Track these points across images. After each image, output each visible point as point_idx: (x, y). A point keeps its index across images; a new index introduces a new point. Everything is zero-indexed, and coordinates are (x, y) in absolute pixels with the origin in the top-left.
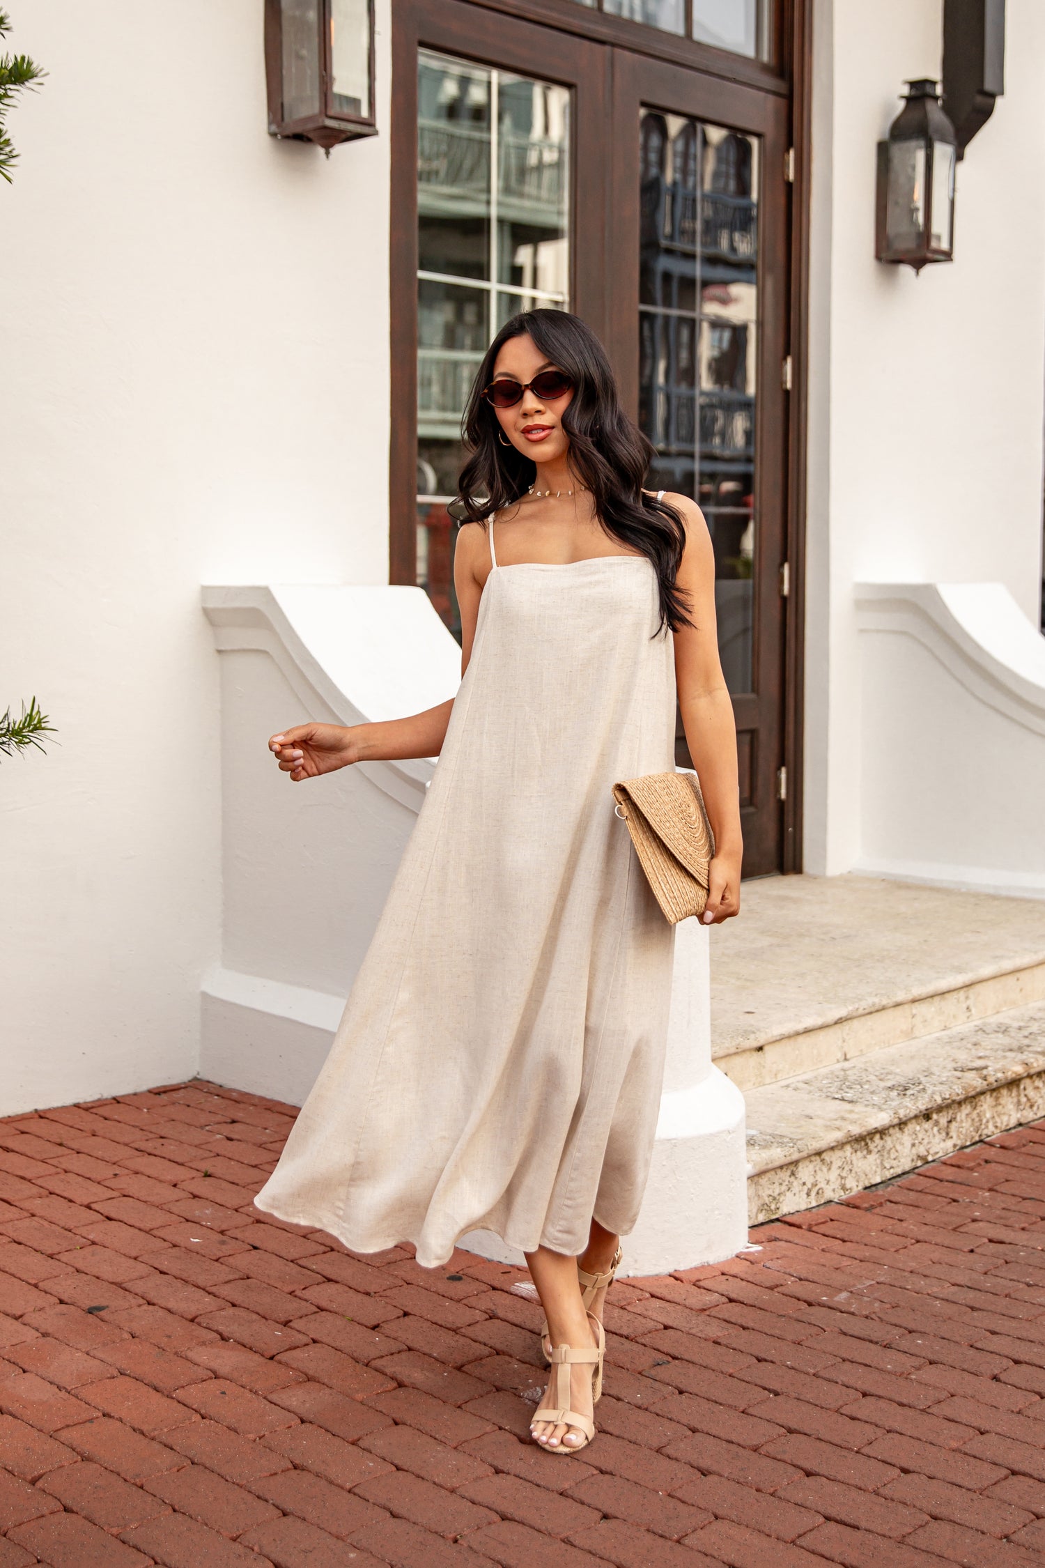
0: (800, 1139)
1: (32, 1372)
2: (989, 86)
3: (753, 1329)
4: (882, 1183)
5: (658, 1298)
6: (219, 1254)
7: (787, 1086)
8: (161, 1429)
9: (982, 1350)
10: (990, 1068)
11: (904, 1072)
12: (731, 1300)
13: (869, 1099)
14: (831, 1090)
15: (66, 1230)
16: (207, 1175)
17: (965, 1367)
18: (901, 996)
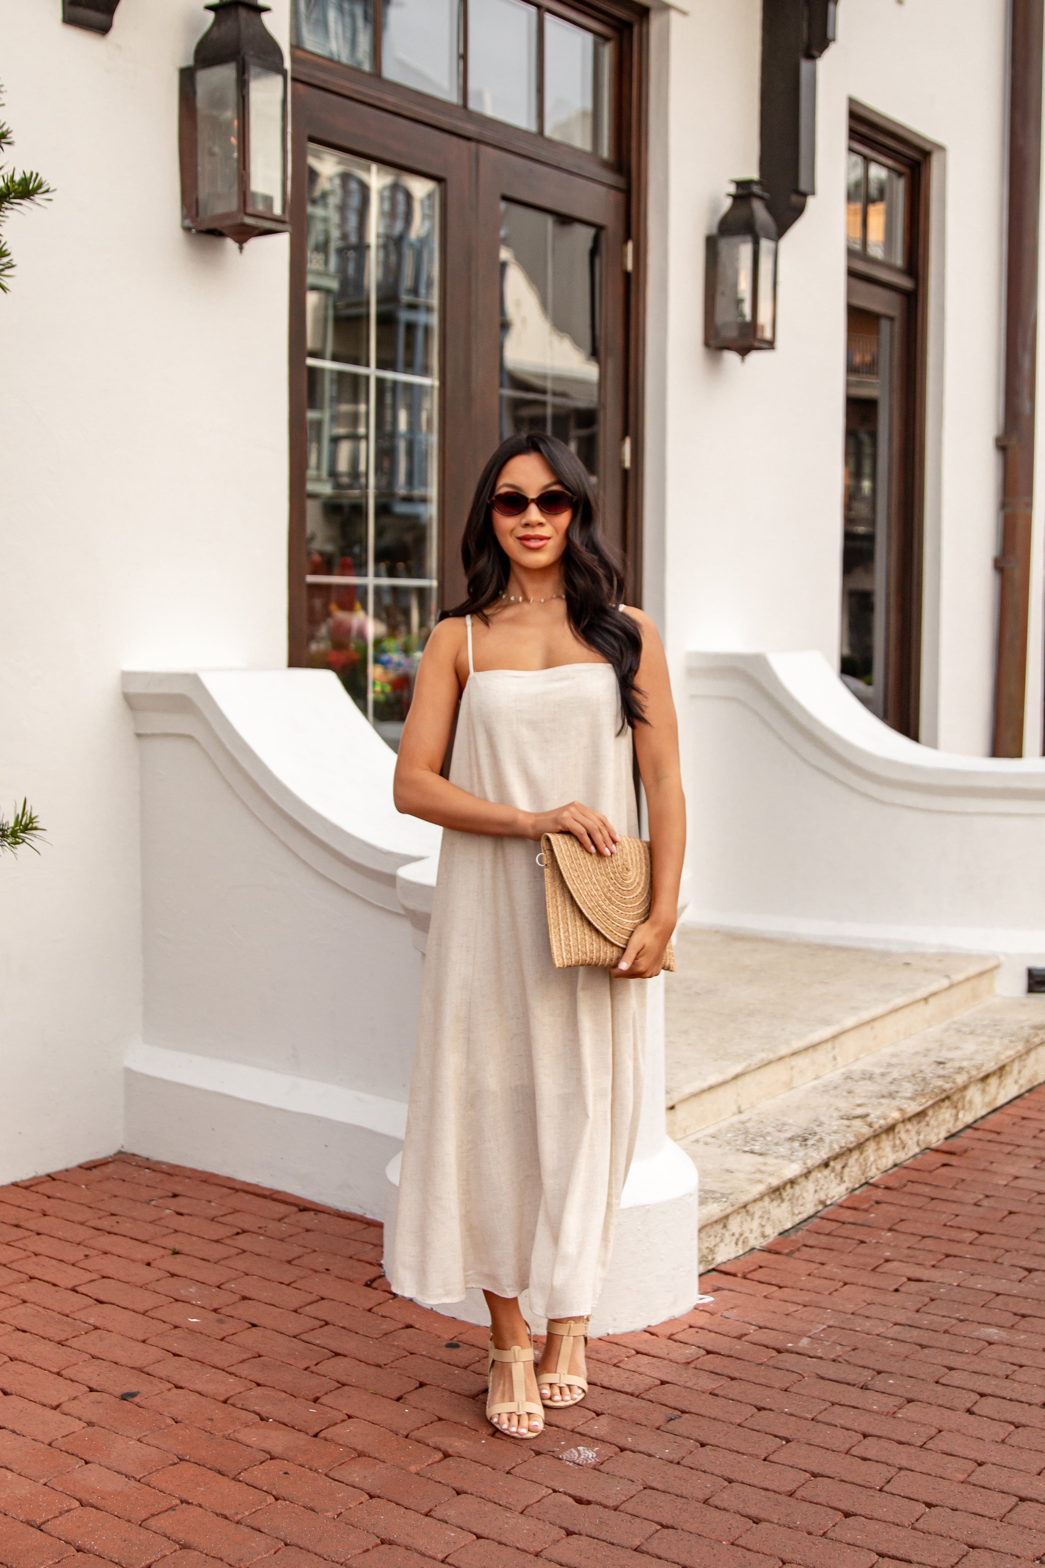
0: (731, 1194)
1: (95, 1463)
2: (803, 186)
3: (741, 1379)
4: (792, 1228)
5: (642, 1354)
6: (223, 1334)
7: (697, 1141)
8: (243, 1513)
9: (949, 1386)
10: (872, 1116)
11: (798, 1122)
12: (709, 1352)
13: (776, 1150)
14: (738, 1142)
15: (63, 1315)
16: (176, 1253)
17: (941, 1403)
18: (784, 1050)
